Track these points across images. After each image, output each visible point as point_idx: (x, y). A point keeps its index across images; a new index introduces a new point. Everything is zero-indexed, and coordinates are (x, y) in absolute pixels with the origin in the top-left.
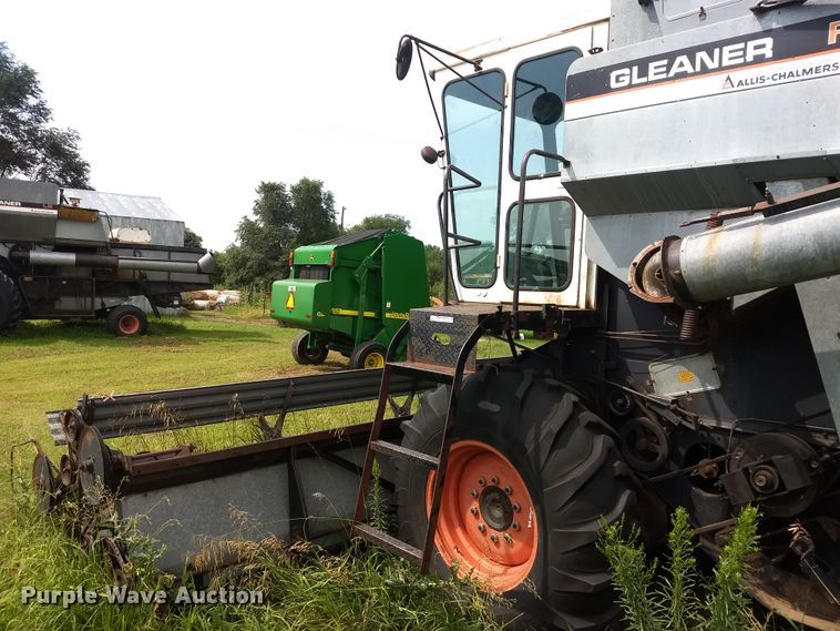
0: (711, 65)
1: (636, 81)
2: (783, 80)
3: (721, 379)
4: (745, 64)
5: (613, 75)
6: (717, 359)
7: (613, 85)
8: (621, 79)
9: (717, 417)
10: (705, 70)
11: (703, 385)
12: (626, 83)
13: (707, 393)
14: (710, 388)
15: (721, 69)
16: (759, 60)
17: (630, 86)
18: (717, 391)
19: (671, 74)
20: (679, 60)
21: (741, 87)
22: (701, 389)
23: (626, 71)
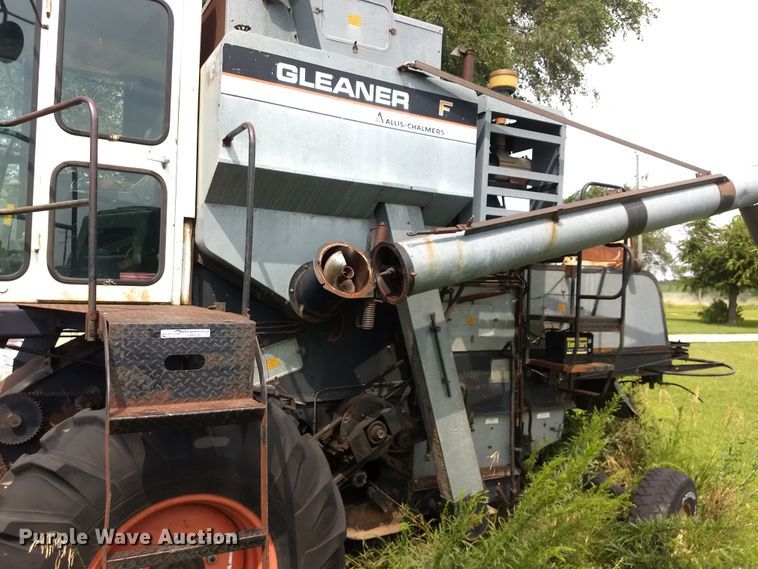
0: (369, 98)
1: (303, 82)
2: (414, 130)
3: (303, 360)
4: (391, 107)
5: (281, 66)
6: (300, 343)
7: (280, 76)
8: (288, 74)
9: (299, 393)
10: (362, 99)
11: (288, 368)
12: (294, 80)
13: (291, 375)
14: (294, 369)
15: (374, 103)
16: (400, 108)
17: (297, 85)
18: (300, 371)
19: (336, 91)
20: (343, 80)
21: (388, 125)
22: (287, 372)
23: (294, 68)
